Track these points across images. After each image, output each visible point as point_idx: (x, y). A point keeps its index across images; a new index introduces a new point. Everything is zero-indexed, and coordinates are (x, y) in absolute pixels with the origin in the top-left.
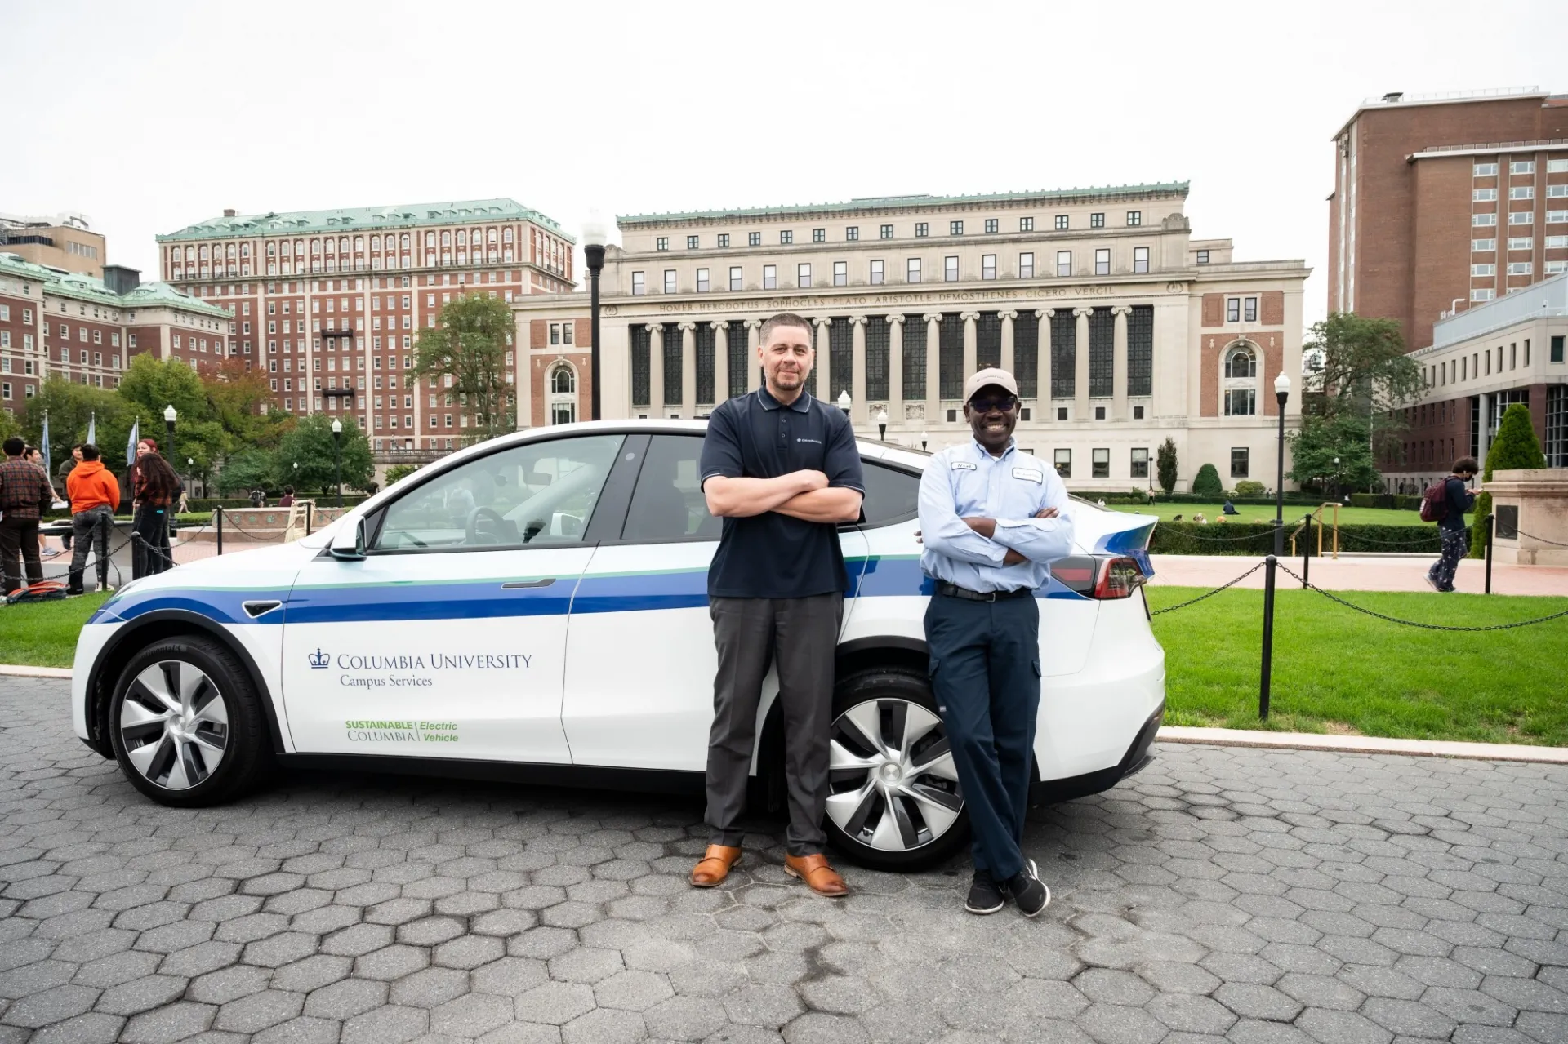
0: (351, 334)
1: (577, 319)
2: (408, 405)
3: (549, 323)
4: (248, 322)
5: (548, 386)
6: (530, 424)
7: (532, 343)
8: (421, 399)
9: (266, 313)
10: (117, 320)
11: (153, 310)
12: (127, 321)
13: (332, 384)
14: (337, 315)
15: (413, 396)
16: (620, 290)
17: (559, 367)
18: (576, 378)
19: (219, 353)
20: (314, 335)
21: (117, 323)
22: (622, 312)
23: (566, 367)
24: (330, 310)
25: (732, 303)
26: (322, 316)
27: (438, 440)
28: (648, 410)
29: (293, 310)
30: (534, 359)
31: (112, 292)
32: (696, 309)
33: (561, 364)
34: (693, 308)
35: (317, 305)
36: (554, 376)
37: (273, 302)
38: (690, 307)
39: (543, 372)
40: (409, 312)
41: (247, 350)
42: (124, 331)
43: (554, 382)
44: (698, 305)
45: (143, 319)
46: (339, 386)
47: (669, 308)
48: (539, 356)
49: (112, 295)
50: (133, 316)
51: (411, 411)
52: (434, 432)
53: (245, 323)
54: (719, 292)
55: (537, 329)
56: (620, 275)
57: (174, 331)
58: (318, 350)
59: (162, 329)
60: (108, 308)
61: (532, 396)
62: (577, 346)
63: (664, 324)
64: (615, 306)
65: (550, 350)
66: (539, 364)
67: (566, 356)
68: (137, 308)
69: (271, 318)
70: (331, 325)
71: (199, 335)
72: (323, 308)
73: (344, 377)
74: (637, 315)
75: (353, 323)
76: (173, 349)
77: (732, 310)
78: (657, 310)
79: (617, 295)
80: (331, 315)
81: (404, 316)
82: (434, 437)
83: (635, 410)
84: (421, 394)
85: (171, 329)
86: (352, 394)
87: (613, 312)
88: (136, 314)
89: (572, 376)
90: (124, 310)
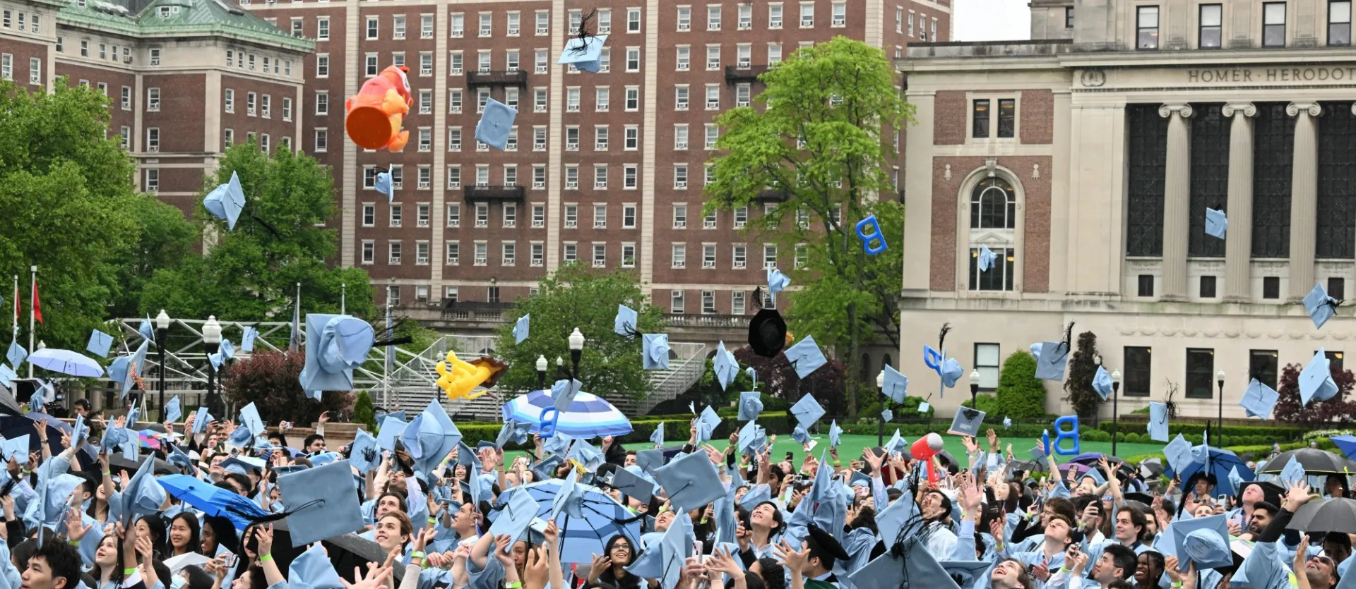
0: (523, 81)
1: (1025, 92)
2: (629, 221)
3: (970, 98)
4: (326, 55)
5: (965, 215)
6: (927, 287)
7: (936, 135)
8: (656, 210)
9: (361, 38)
10: (129, 62)
11: (193, 43)
12: (147, 63)
13: (482, 180)
14: (498, 40)
15: (640, 204)
16: (1112, 39)
17: (987, 180)
18: (1019, 200)
19: (287, 119)
20: (451, 82)
21: (130, 67)
22: (1114, 81)
23: (999, 179)
24: (484, 34)
25: (1330, 69)
26: (469, 42)
27: (687, 293)
28: (1159, 266)
29: (413, 32)
30: (939, 163)
31: (122, 9)
32: (1259, 79)
33: (992, 174)
34: (1253, 76)
35: (459, 25)
36: (975, 196)
37: (375, 17)
38: (1247, 75)
39: (956, 189)
40: (640, 40)
41: (322, 108)
42: (139, 80)
43: (974, 208)
44: (1263, 71)
45: (175, 60)
46: (495, 184)
47: (1207, 77)
48: (951, 159)
49: (122, 15)
50: (156, 53)
51: (636, 235)
52: (678, 277)
53: (320, 55)
54: (1304, 47)
55: (947, 104)
56: (1113, 13)
57: (228, 81)
58: (457, 111)
59: (208, 79)
60: (119, 41)
61: (933, 234)
62: (1024, 141)
63: (1195, 106)
64: (1101, 69)
65: (973, 147)
66: (948, 174)
67: (1000, 160)
68: (164, 40)
69: (371, 47)
70: (484, 62)
71: (261, 86)
72: (471, 29)
73: (507, 165)
74: (1144, 88)
75: (528, 57)
76: (224, 115)
77: (1330, 81)
78: (1182, 80)
79: (1106, 49)
80: (486, 43)
81: (630, 49)
82: (679, 288)
83: (1131, 265)
84: (657, 201)
85: (223, 77)
86: (520, 197)
87: (1097, 82)
88: (162, 51)
89: (1012, 196)
90: (141, 43)
